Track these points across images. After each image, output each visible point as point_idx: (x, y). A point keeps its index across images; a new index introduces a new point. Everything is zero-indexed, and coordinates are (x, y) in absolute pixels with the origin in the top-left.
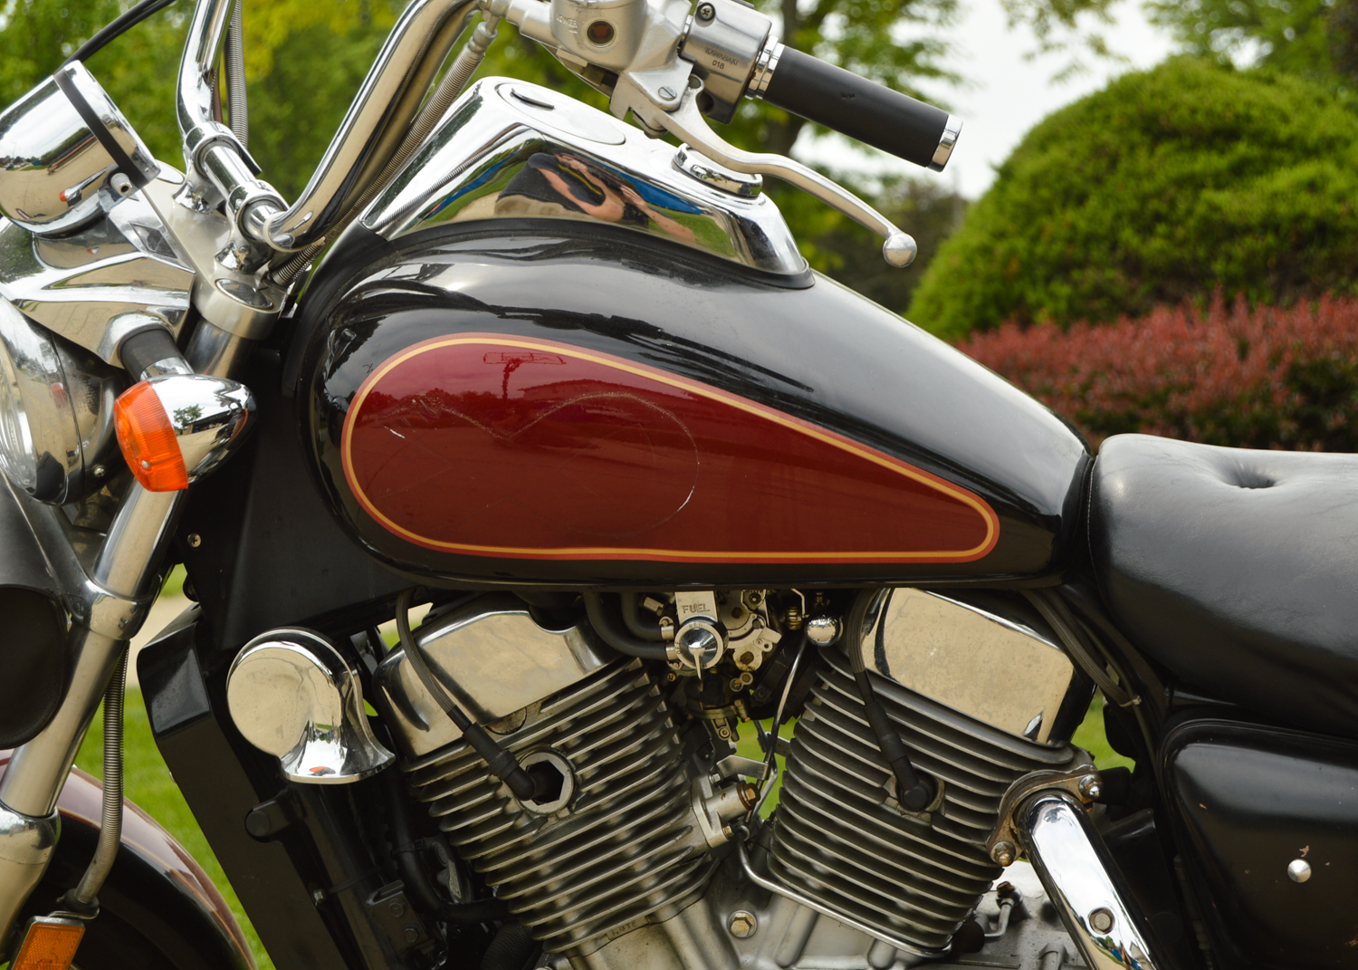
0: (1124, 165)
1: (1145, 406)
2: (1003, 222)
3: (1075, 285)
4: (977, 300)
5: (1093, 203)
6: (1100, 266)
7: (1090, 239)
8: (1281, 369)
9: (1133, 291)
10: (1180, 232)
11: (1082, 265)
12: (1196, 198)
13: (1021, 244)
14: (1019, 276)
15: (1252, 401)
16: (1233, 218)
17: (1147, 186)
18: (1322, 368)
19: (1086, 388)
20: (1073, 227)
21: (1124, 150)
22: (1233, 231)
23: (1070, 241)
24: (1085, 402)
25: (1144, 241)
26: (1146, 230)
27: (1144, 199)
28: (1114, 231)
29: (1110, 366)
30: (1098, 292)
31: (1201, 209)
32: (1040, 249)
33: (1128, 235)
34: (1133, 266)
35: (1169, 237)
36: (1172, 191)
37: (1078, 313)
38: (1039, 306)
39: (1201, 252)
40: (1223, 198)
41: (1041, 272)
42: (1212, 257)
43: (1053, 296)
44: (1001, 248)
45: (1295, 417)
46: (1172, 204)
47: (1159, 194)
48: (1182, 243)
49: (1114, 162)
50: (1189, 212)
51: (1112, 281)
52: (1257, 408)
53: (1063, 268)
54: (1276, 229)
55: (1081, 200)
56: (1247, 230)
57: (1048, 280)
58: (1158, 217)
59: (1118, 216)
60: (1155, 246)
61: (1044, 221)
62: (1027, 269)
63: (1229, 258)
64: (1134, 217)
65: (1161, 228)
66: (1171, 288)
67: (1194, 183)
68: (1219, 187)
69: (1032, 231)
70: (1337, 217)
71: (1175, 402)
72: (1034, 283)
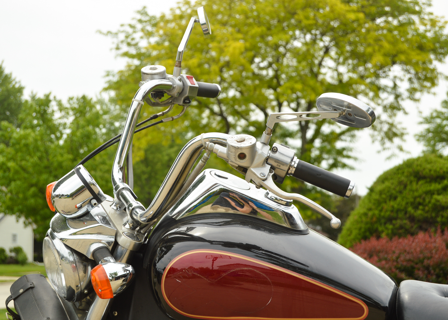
0: (408, 187)
1: (417, 264)
2: (371, 205)
3: (394, 225)
4: (363, 230)
5: (399, 199)
6: (401, 219)
7: (398, 211)
9: (412, 227)
10: (427, 208)
11: (396, 219)
12: (431, 198)
13: (377, 212)
14: (376, 222)
16: (443, 204)
17: (416, 194)
19: (398, 258)
20: (393, 207)
21: (408, 183)
22: (444, 208)
23: (392, 211)
24: (397, 262)
25: (415, 211)
26: (416, 208)
27: (415, 198)
28: (406, 208)
29: (405, 251)
30: (401, 227)
31: (433, 201)
32: (382, 214)
33: (410, 209)
34: (412, 219)
35: (423, 210)
36: (424, 195)
37: (394, 234)
38: (383, 232)
39: (434, 215)
40: (440, 198)
41: (383, 221)
42: (437, 216)
43: (387, 229)
44: (370, 213)
46: (424, 199)
47: (420, 196)
48: (427, 212)
49: (405, 186)
50: (429, 202)
51: (405, 224)
53: (390, 220)
55: (395, 198)
57: (385, 223)
58: (420, 204)
59: (407, 203)
60: (419, 213)
61: (384, 205)
62: (379, 220)
63: (442, 217)
64: (412, 204)
65: (421, 207)
66: (424, 226)
67: (431, 193)
68: (439, 194)
69: (380, 208)
71: (426, 262)
72: (381, 224)
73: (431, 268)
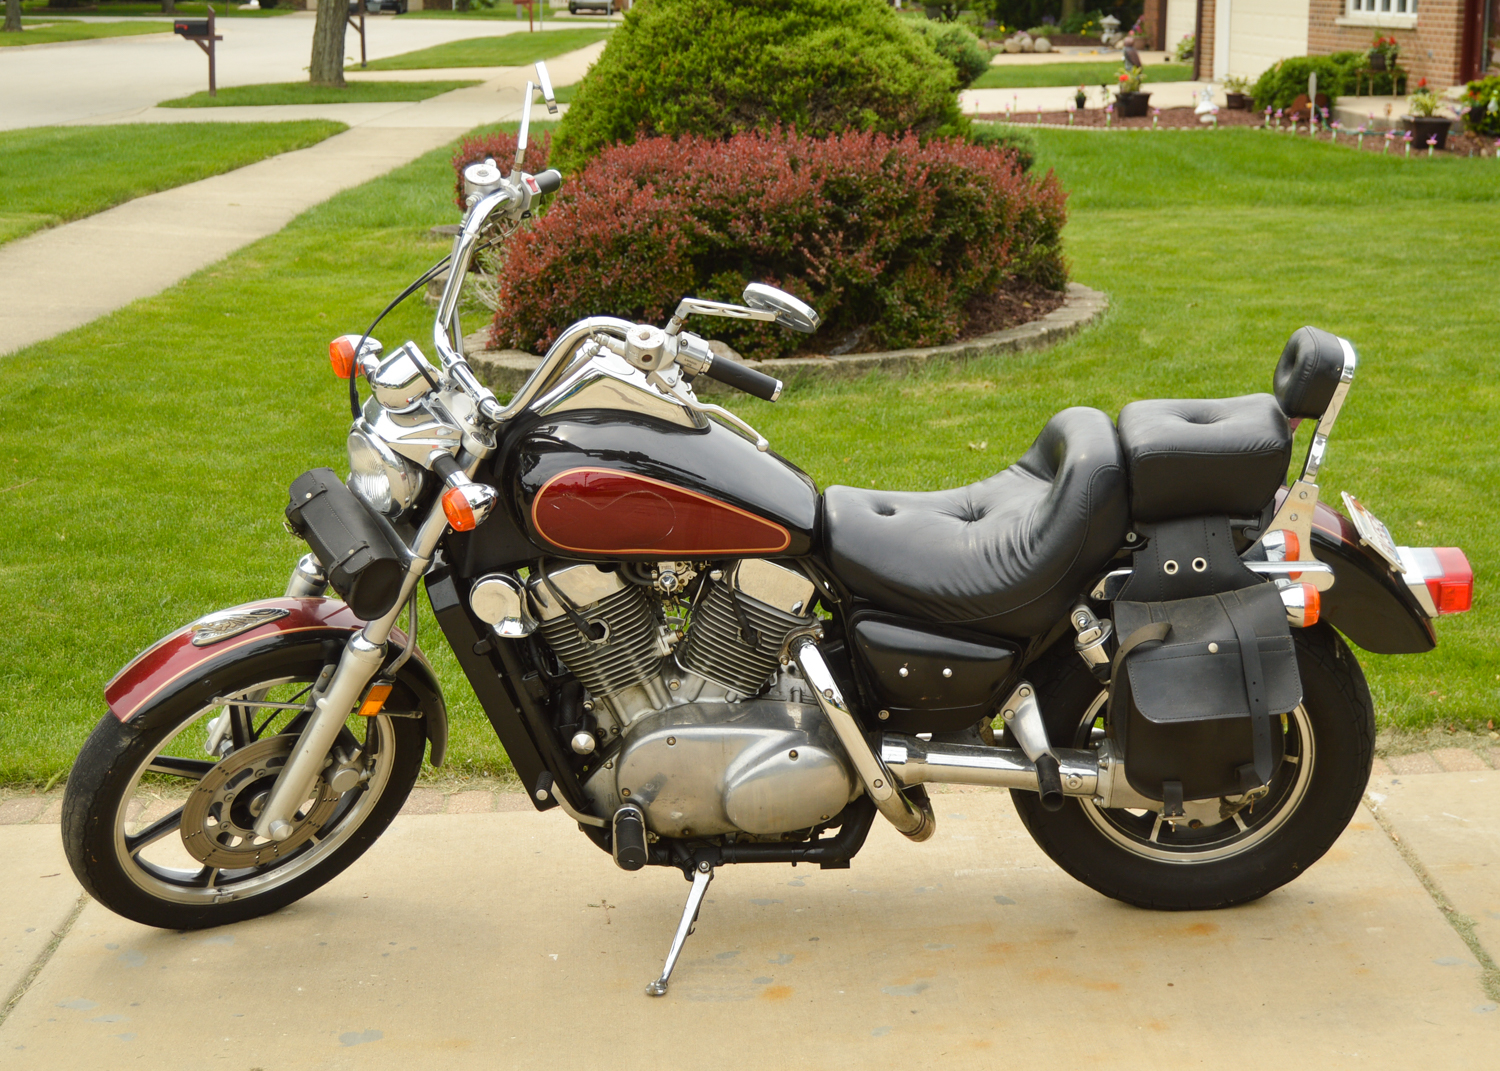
0: (714, 23)
1: (734, 205)
2: (634, 58)
3: (682, 105)
4: (617, 111)
5: (693, 49)
6: (698, 94)
7: (692, 74)
8: (820, 183)
9: (720, 111)
10: (751, 72)
11: (685, 92)
12: (762, 50)
13: (647, 75)
14: (645, 97)
15: (802, 205)
16: (785, 65)
17: (730, 40)
18: (844, 183)
19: (695, 190)
20: (681, 65)
21: (715, 13)
22: (786, 74)
23: (679, 75)
24: (694, 199)
25: (728, 78)
26: (729, 70)
27: (728, 49)
28: (708, 69)
29: (711, 176)
30: (697, 111)
31: (765, 58)
32: (659, 80)
33: (717, 73)
34: (720, 93)
35: (744, 76)
36: (747, 44)
37: (683, 126)
38: (659, 118)
39: (765, 88)
40: (778, 50)
41: (660, 95)
42: (771, 91)
43: (667, 111)
44: (633, 76)
45: (827, 215)
46: (746, 51)
47: (738, 46)
48: (754, 79)
49: (708, 21)
50: (757, 60)
51: (706, 104)
52: (805, 209)
53: (675, 93)
54: (814, 73)
55: (686, 46)
56: (795, 73)
57: (664, 101)
58: (737, 62)
59: (711, 59)
60: (734, 82)
61: (662, 59)
62: (650, 92)
63: (783, 92)
64: (721, 61)
65: (739, 70)
66: (744, 109)
67: (761, 39)
68: (777, 43)
69: (653, 66)
70: (853, 66)
71: (752, 202)
72: (655, 102)
73: (762, 217)
